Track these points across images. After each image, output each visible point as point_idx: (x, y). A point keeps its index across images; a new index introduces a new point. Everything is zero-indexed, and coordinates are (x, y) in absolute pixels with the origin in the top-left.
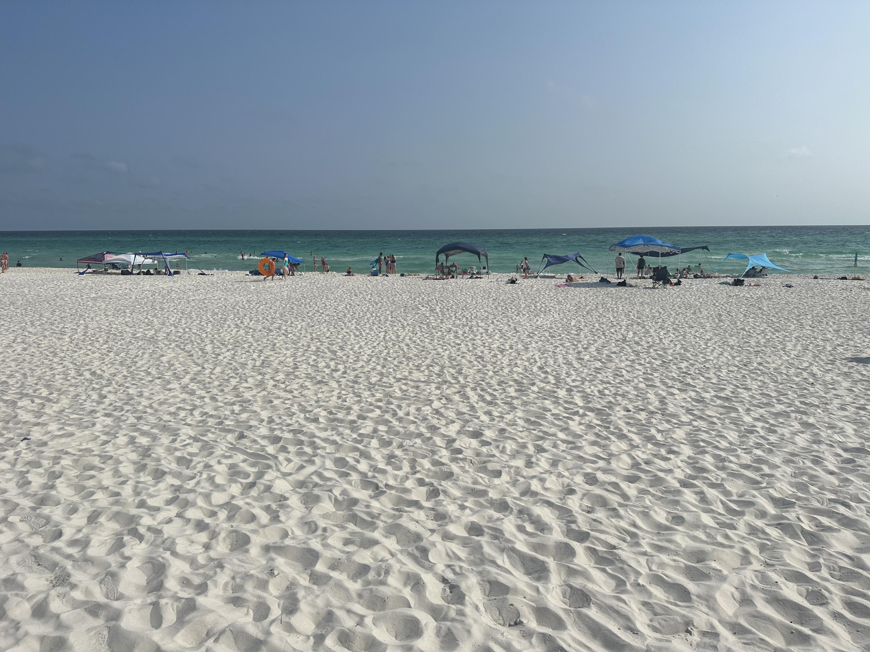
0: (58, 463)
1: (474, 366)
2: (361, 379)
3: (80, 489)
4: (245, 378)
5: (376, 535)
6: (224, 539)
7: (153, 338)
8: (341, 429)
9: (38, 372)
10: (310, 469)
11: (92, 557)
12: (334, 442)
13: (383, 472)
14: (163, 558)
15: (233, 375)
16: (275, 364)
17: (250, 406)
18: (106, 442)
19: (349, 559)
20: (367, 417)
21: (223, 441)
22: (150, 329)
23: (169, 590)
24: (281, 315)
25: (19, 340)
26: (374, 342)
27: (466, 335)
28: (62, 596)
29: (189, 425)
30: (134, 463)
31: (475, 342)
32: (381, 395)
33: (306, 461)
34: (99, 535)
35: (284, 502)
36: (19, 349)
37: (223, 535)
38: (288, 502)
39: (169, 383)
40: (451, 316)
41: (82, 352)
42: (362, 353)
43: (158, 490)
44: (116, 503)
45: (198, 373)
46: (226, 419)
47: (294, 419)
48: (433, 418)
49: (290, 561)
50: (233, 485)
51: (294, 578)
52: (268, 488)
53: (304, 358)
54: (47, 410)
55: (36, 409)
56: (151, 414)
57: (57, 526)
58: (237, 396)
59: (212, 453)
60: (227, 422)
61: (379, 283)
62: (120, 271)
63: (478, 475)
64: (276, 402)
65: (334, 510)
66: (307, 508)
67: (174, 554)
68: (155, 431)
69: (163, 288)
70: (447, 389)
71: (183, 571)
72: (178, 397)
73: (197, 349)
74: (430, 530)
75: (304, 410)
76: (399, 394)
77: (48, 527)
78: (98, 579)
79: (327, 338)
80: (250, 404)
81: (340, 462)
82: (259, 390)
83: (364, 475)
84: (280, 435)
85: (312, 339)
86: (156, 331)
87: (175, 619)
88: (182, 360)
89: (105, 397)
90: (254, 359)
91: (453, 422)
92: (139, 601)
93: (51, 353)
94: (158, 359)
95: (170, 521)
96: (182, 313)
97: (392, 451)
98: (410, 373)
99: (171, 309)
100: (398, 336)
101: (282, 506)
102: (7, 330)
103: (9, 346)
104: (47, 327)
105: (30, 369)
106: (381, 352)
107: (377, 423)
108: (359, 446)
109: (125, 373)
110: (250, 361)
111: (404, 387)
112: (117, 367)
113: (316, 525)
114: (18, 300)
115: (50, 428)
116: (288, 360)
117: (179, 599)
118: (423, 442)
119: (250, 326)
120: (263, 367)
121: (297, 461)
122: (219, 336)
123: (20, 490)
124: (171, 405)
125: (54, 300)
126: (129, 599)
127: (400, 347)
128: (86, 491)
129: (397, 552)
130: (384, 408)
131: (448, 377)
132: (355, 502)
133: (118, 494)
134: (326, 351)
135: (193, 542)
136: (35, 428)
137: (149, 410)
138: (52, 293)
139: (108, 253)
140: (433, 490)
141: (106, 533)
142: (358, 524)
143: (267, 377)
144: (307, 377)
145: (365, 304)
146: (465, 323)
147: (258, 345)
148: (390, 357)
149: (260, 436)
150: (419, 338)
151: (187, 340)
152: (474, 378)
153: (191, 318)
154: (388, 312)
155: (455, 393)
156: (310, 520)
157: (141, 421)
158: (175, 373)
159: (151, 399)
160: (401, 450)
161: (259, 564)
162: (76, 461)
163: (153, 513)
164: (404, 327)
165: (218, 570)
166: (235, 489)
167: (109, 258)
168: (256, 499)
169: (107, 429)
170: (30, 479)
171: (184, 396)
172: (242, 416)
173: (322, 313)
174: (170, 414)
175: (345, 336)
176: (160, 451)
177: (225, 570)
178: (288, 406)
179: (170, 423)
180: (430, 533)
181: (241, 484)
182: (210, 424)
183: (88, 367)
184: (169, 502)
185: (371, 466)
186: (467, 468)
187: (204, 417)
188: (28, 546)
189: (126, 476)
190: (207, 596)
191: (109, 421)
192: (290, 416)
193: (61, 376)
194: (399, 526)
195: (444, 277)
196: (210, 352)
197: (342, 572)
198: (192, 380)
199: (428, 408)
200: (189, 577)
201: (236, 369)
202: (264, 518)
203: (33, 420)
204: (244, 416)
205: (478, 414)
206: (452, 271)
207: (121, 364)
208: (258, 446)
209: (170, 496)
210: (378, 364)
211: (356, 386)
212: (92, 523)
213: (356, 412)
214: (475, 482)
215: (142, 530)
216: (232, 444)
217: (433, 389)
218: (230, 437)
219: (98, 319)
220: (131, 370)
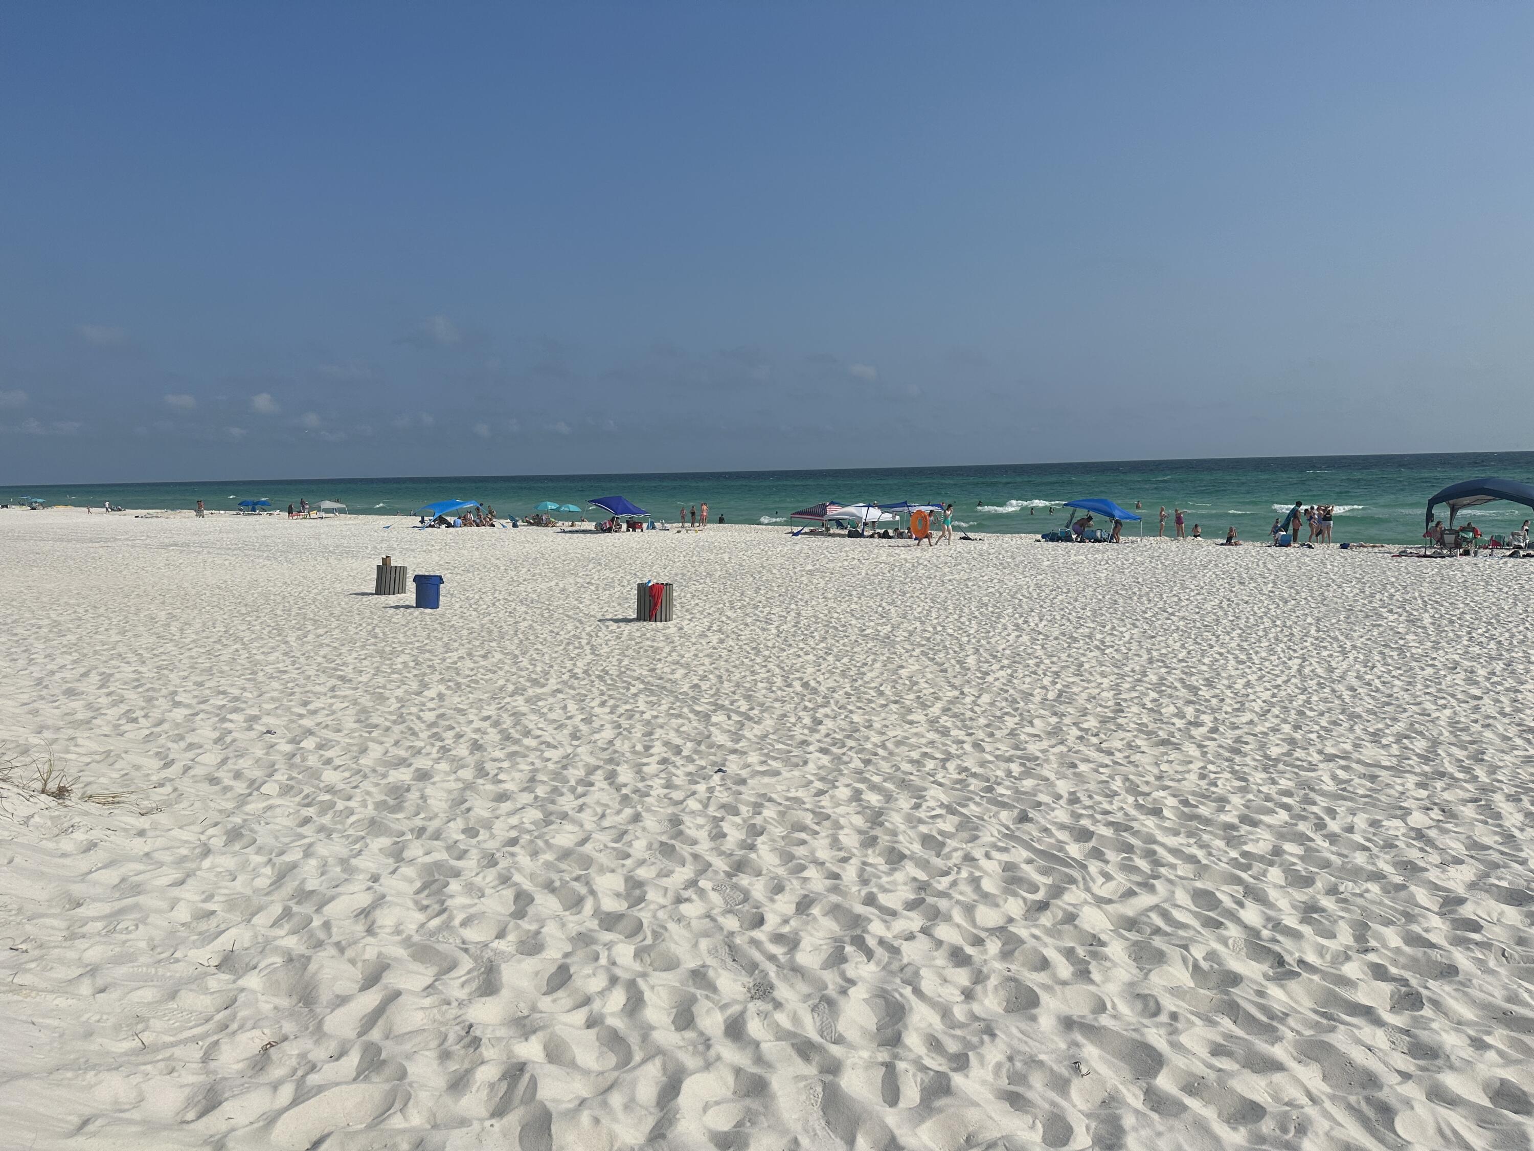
0: (759, 813)
1: (1514, 748)
2: (1248, 747)
3: (787, 857)
4: (1029, 719)
5: (1278, 1052)
6: (996, 987)
7: (888, 638)
8: (1206, 837)
9: (736, 676)
10: (1145, 900)
11: (802, 967)
12: (1192, 859)
13: (1296, 935)
14: (901, 995)
15: (1009, 710)
16: (1081, 700)
17: (1038, 768)
18: (821, 793)
19: (1222, 1083)
20: (1261, 821)
21: (993, 820)
22: (884, 624)
23: (910, 1050)
24: (1094, 612)
25: (715, 628)
26: (1277, 676)
27: (1495, 679)
28: (764, 1015)
29: (940, 785)
30: (860, 832)
31: (1520, 696)
32: (1290, 783)
33: (1139, 884)
34: (811, 935)
35: (1099, 949)
36: (715, 640)
37: (993, 981)
38: (1105, 950)
39: (910, 711)
40: (1459, 637)
41: (792, 651)
42: (1252, 697)
43: (894, 883)
44: (835, 889)
45: (954, 701)
46: (999, 784)
47: (1116, 804)
48: (1409, 845)
49: (1109, 1057)
50: (1011, 899)
51: (1117, 1091)
52: (1070, 918)
53: (1135, 694)
54: (746, 733)
55: (732, 729)
56: (883, 758)
57: (757, 908)
58: (1017, 748)
59: (975, 838)
60: (1000, 790)
61: (1291, 561)
62: (846, 532)
63: (1520, 986)
64: (1083, 767)
65: (1192, 985)
66: (1141, 969)
67: (917, 992)
68: (889, 786)
69: (906, 560)
70: (1444, 790)
71: (931, 1025)
72: (923, 736)
73: (953, 661)
74: (1399, 1072)
75: (1133, 790)
76: (1329, 786)
77: (746, 907)
78: (810, 1002)
79: (1181, 661)
80: (1038, 765)
81: (1205, 898)
82: (1053, 741)
83: (1252, 932)
84: (1092, 828)
85: (1151, 661)
86: (893, 627)
87: (918, 1101)
88: (929, 676)
89: (820, 723)
90: (1044, 687)
91: (1458, 861)
92: (865, 1054)
93: (753, 649)
94: (895, 672)
95: (911, 937)
96: (933, 601)
97: (1313, 897)
98: (1357, 746)
99: (917, 594)
100: (1331, 670)
101: (1095, 955)
102: (701, 612)
103: (703, 635)
104: (749, 611)
105: (727, 670)
106: (1291, 698)
107: (1282, 836)
108: (1244, 875)
109: (848, 689)
110: (1039, 690)
111: (1342, 774)
112: (838, 679)
113: (1157, 1003)
114: (716, 570)
115: (750, 760)
116: (1104, 694)
117: (925, 1069)
118: (1385, 891)
119: (1040, 629)
120: (1061, 703)
121: (1121, 880)
122: (988, 643)
123: (712, 844)
124: (913, 747)
125: (760, 573)
126: (851, 1046)
127: (1333, 691)
128: (795, 862)
129: (1324, 1097)
130: (1297, 810)
131: (1447, 764)
132: (1235, 979)
133: (837, 876)
134: (1178, 685)
135: (945, 981)
136: (732, 757)
137: (881, 751)
138: (757, 562)
139: (832, 503)
140: (1408, 994)
141: (821, 934)
142: (1239, 1021)
143: (1067, 720)
144: (1141, 731)
145: (1261, 601)
146: (1493, 653)
147: (1052, 663)
148: (1311, 709)
149: (1055, 823)
150: (1379, 677)
151: (938, 644)
152: (1515, 775)
153: (946, 610)
154: (1309, 620)
155: (1465, 802)
156: (1147, 992)
157: (870, 768)
158: (919, 697)
159: (883, 734)
160: (1333, 898)
161: (1054, 1047)
162: (782, 814)
163: (886, 917)
164: (1344, 652)
165: (986, 1038)
166: (1014, 907)
167: (834, 511)
168: (1050, 932)
169: (823, 773)
170: (725, 830)
171: (932, 736)
172: (1025, 782)
173: (1172, 614)
174: (912, 761)
175: (1217, 660)
176: (896, 819)
177: (997, 1040)
178: (1104, 778)
179: (912, 777)
180: (1399, 1079)
181: (1024, 899)
182: (972, 788)
183: (798, 675)
184: (911, 906)
185: (1269, 919)
186: (1492, 964)
187: (964, 775)
188: (721, 929)
189: (847, 850)
190: (967, 1076)
191: (825, 760)
192: (1107, 796)
193: (764, 685)
194: (1328, 1048)
195: (1445, 552)
196: (973, 668)
197: (1207, 1103)
198: (945, 710)
199: (1398, 823)
200: (941, 1037)
201: (1015, 701)
202: (1064, 969)
203: (730, 745)
204: (1028, 784)
205: (1523, 855)
206: (1465, 539)
207: (843, 674)
208: (1052, 841)
209: (912, 896)
210: (1285, 721)
211: (1237, 759)
212: (802, 913)
213: (1237, 809)
214: (1513, 998)
215: (871, 942)
216: (1008, 828)
217: (1410, 785)
218: (1005, 815)
219: (814, 603)
220: (857, 684)
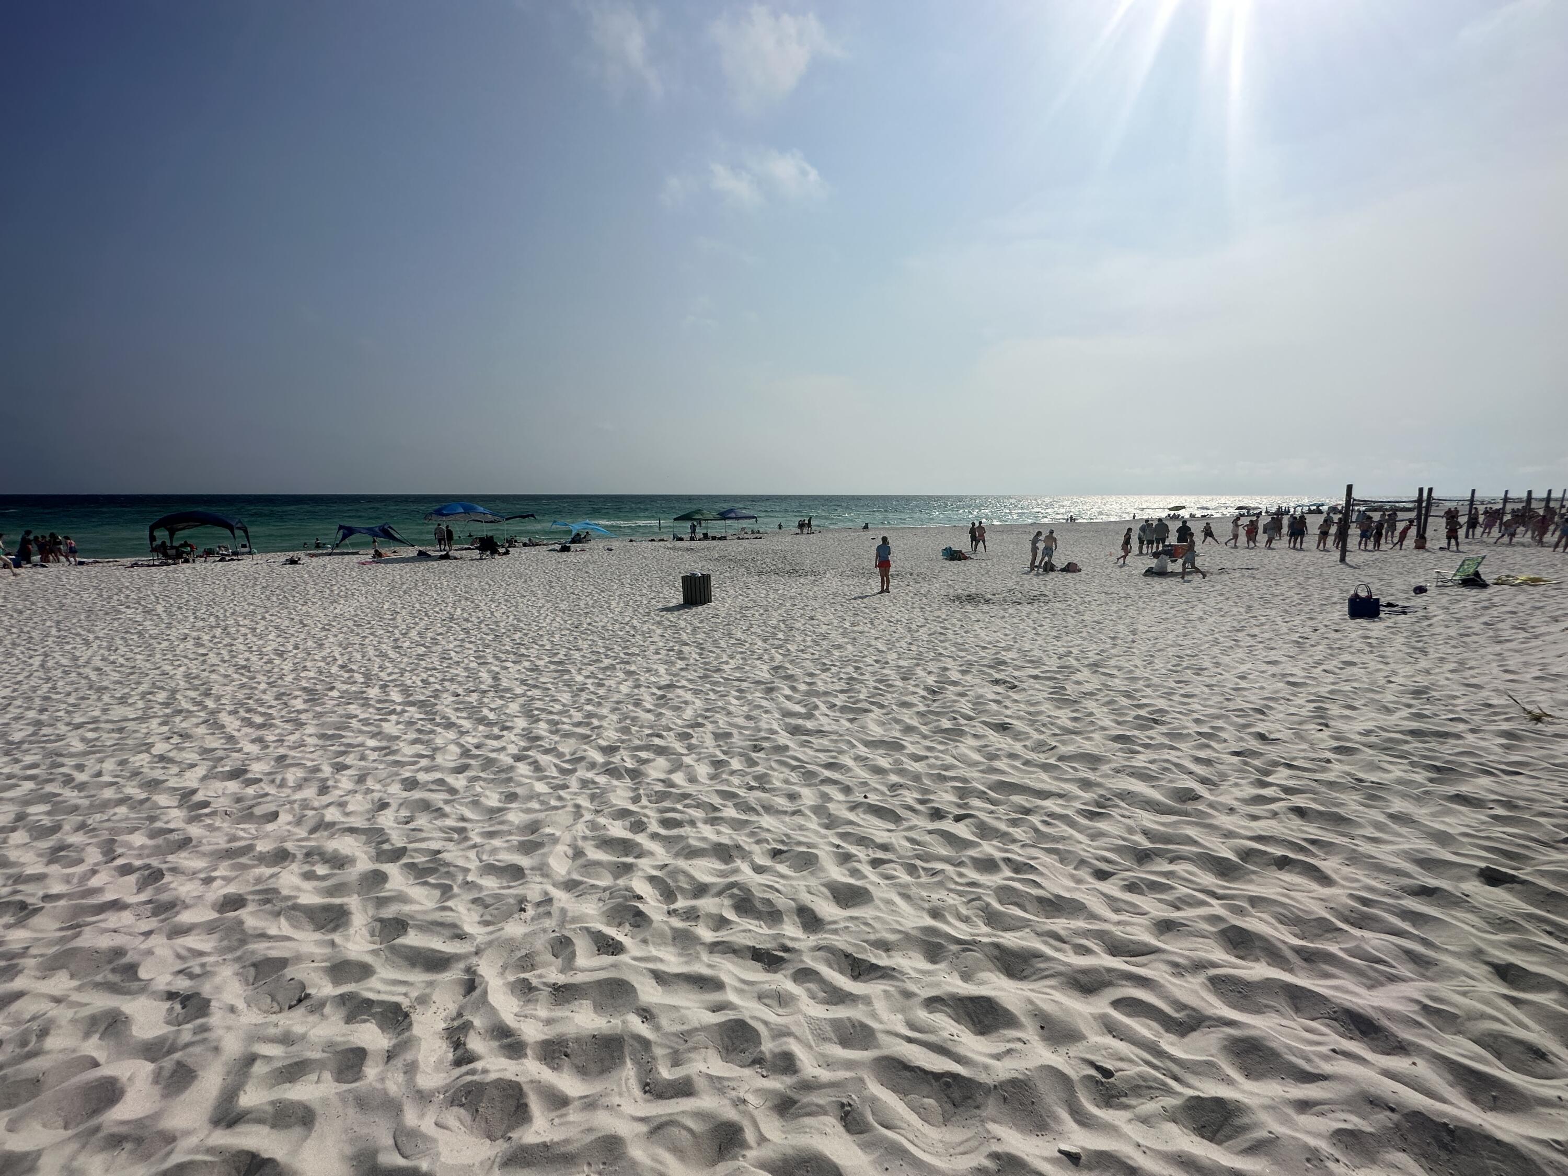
1: (233, 681)
5: (20, 983)
13: (38, 878)
27: (216, 640)
31: (234, 648)
32: (36, 757)
40: (186, 617)
48: (152, 768)
63: (237, 828)
70: (182, 721)
74: (144, 934)
76: (79, 747)
91: (193, 766)
97: (60, 840)
98: (105, 711)
100: (75, 659)
106: (35, 689)
107: (26, 803)
111: (91, 735)
118: (132, 808)
127: (79, 674)
129: (70, 993)
130: (43, 777)
131: (184, 704)
140: (151, 874)
146: (213, 624)
148: (58, 693)
150: (123, 656)
152: (234, 697)
154: (48, 623)
155: (197, 725)
160: (81, 832)
164: (87, 643)
180: (143, 938)
186: (217, 823)
194: (72, 952)
195: (170, 561)
199: (143, 756)
205: (240, 746)
206: (184, 552)
210: (29, 709)
214: (233, 839)
217: (154, 726)
